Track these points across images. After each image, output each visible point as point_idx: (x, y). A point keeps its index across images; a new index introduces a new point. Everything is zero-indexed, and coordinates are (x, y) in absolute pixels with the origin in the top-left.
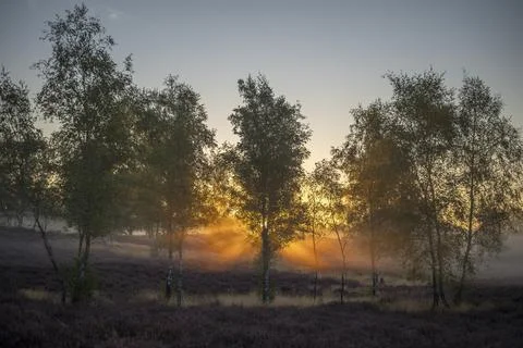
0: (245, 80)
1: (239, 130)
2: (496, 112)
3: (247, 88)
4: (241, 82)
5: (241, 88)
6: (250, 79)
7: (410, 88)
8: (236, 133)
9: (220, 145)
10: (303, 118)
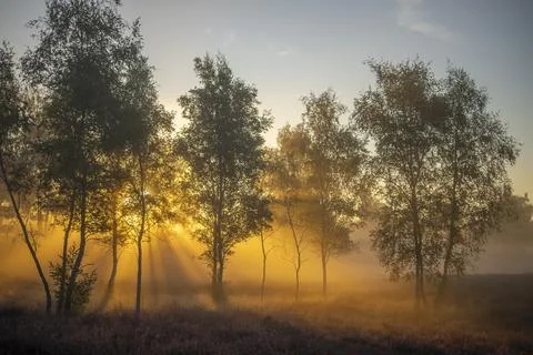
0: (203, 59)
1: (188, 113)
2: (482, 105)
3: (205, 68)
4: (197, 60)
5: (198, 67)
6: (207, 58)
7: (392, 77)
8: (185, 117)
9: (178, 130)
10: (259, 103)
